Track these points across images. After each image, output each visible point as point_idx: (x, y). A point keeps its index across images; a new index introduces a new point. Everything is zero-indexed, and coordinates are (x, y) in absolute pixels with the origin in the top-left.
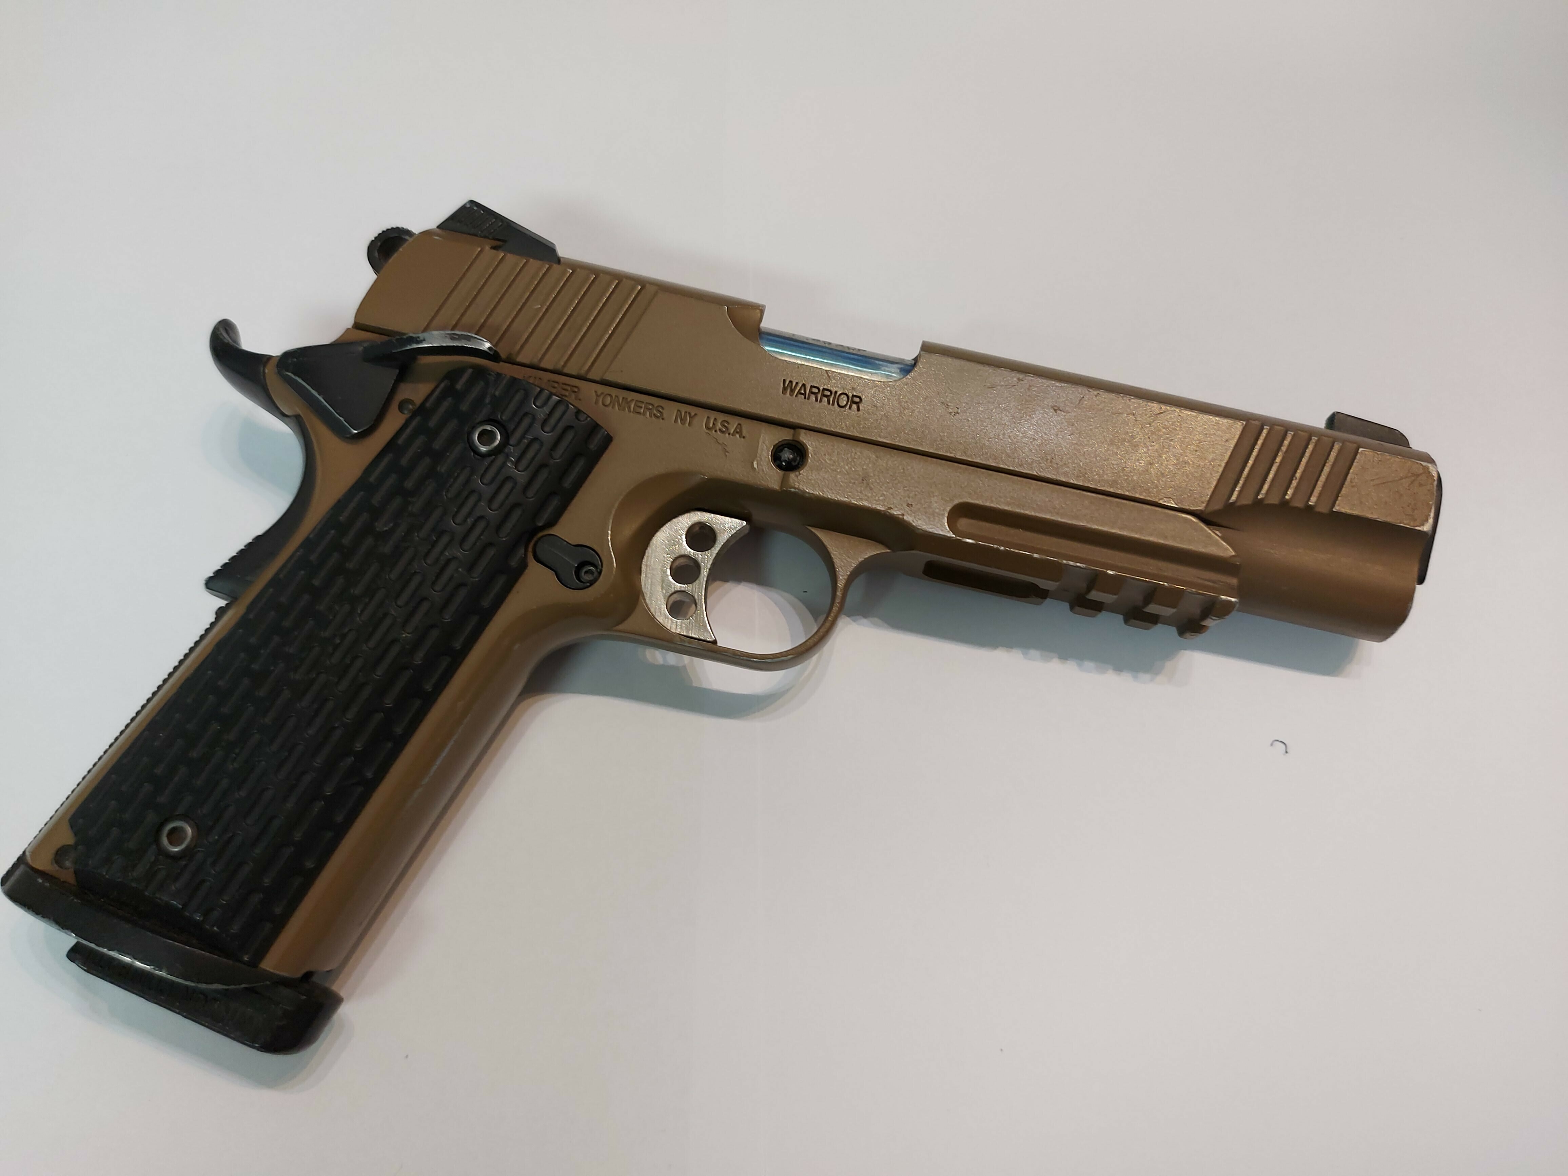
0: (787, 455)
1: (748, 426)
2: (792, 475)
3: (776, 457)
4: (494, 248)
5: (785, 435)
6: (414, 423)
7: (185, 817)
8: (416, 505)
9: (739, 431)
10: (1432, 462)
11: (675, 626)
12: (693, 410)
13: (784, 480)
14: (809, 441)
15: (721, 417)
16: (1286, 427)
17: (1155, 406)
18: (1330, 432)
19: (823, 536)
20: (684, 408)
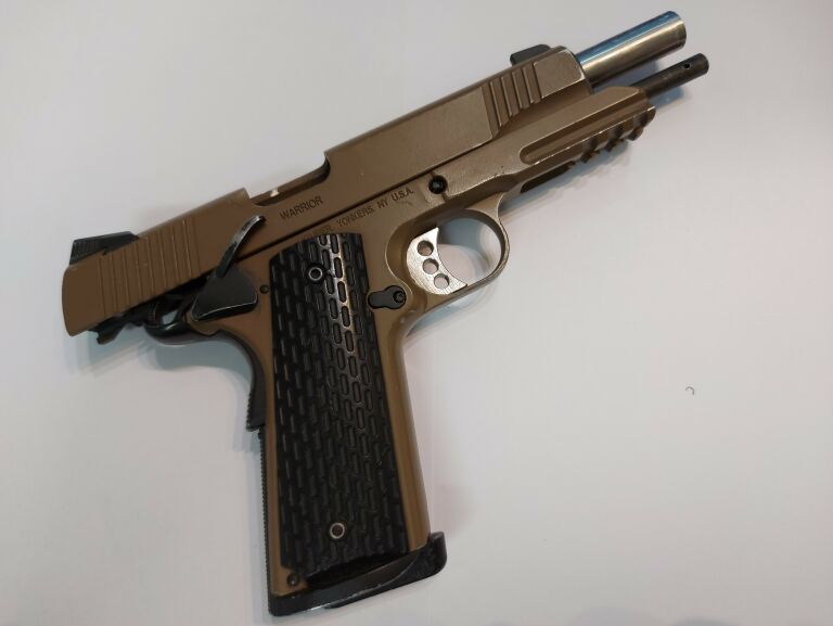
0: (436, 186)
1: (410, 186)
2: (446, 192)
3: (432, 190)
4: (105, 254)
5: (428, 178)
6: (276, 293)
7: (333, 522)
8: (311, 323)
9: (408, 191)
10: (564, 48)
11: (447, 291)
12: (383, 197)
13: (444, 197)
14: (441, 173)
15: (397, 191)
16: (499, 77)
17: (440, 108)
18: (517, 65)
19: (475, 208)
20: (379, 199)
